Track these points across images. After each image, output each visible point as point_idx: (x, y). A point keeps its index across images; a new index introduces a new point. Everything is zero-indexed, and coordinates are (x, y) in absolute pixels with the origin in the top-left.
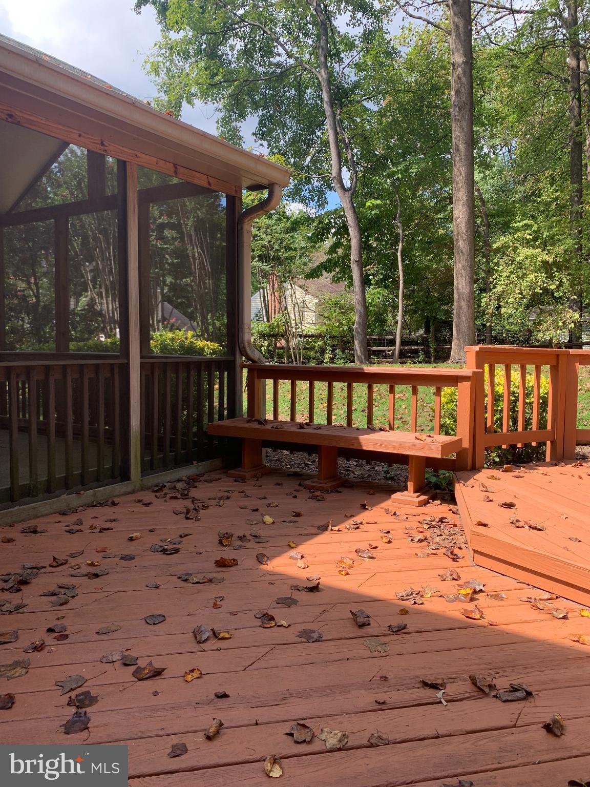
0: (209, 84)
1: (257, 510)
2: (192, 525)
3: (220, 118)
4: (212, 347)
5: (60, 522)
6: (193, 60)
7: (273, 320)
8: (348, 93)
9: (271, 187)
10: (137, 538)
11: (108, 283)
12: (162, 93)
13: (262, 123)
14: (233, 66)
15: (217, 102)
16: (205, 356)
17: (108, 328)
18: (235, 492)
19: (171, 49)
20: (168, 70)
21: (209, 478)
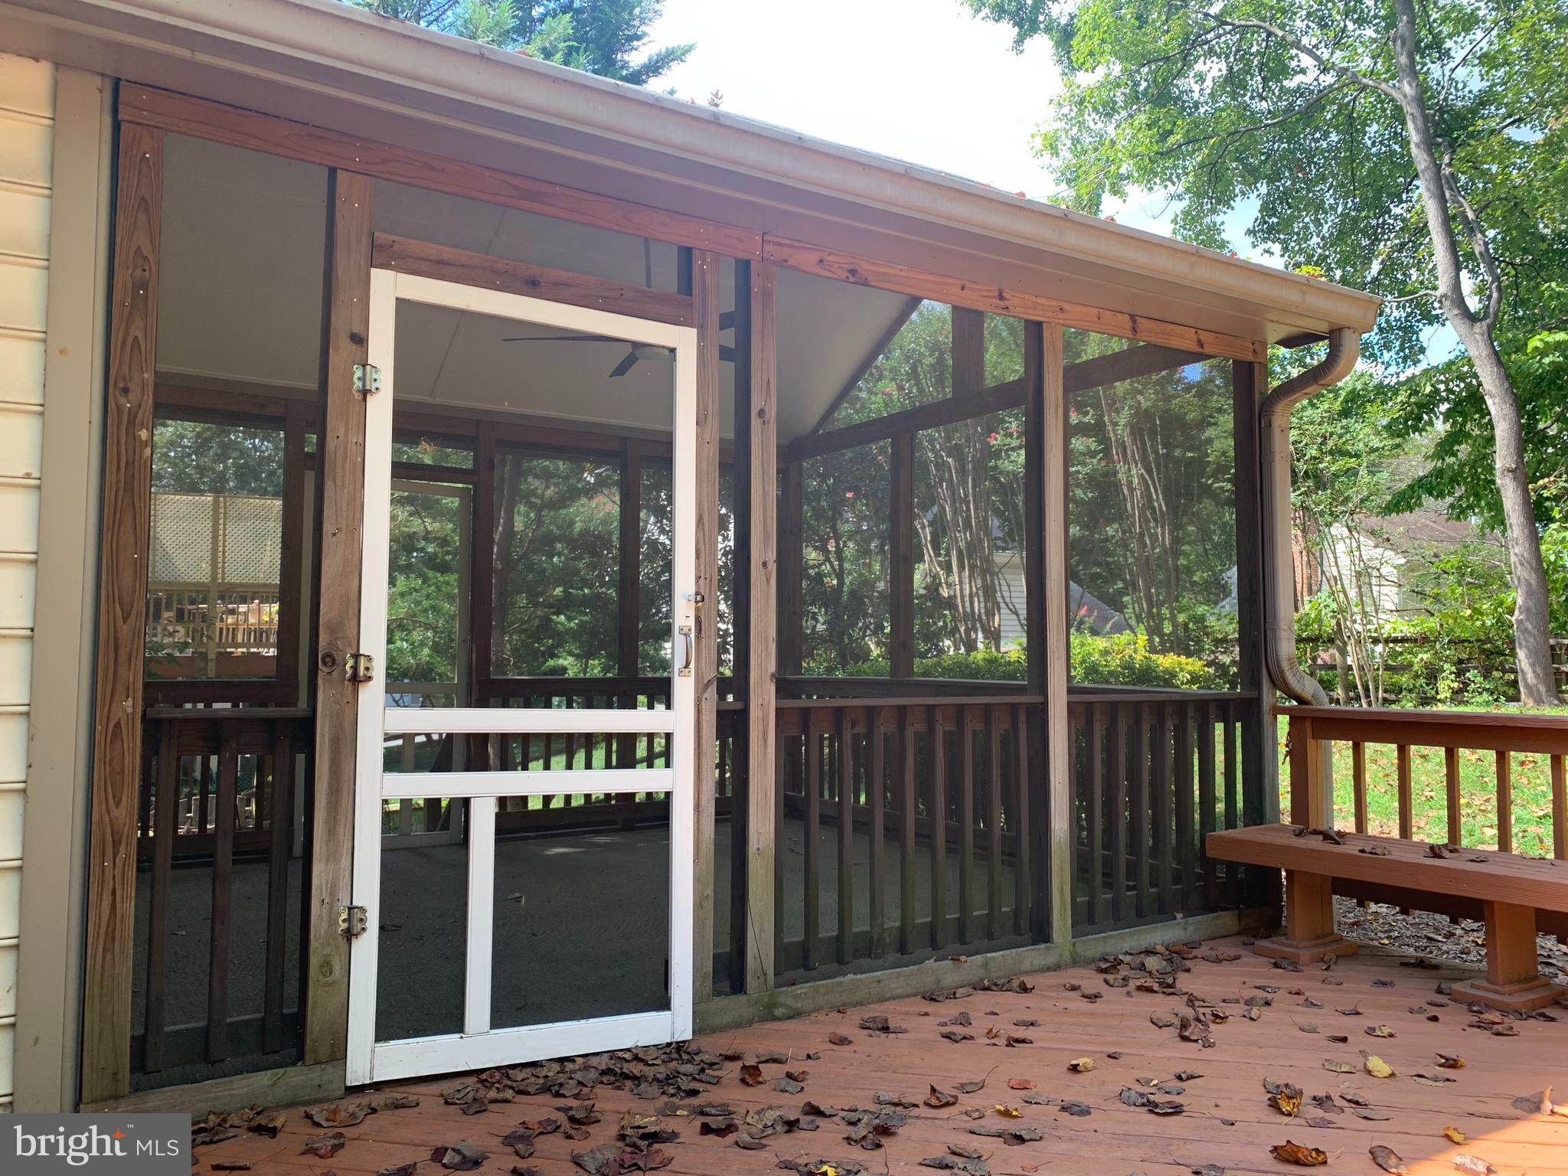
0: (1157, 153)
1: (1344, 1040)
2: (1198, 1056)
3: (1179, 213)
4: (1189, 668)
5: (927, 1014)
6: (1124, 113)
7: (1307, 607)
8: (1465, 118)
9: (1334, 336)
10: (1087, 1070)
11: (962, 545)
12: (1064, 186)
13: (1268, 209)
14: (1202, 110)
15: (1174, 184)
16: (1177, 687)
17: (962, 629)
18: (1281, 992)
19: (1081, 103)
20: (1076, 141)
21: (1213, 953)
